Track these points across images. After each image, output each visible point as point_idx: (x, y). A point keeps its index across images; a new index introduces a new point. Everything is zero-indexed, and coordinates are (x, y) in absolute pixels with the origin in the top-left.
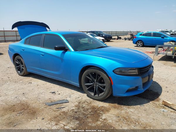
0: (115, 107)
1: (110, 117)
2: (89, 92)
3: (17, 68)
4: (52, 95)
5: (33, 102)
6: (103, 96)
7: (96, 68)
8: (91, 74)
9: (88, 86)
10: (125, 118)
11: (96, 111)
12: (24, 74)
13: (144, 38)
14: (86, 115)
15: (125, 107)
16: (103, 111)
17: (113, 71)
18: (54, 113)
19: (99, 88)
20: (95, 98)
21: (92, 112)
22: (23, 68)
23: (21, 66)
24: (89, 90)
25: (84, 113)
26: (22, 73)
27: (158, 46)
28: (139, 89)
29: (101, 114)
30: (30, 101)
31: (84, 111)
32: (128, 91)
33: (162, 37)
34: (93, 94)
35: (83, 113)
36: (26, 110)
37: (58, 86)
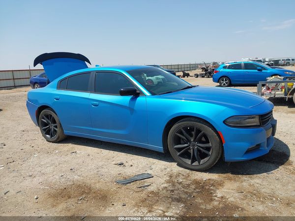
0: (230, 179)
1: (228, 193)
2: (182, 158)
3: (45, 130)
4: (121, 168)
5: (93, 181)
6: (208, 164)
7: (193, 119)
8: (185, 129)
9: (179, 150)
10: (252, 193)
11: (203, 187)
12: (58, 138)
13: (230, 73)
14: (189, 193)
15: (245, 177)
16: (213, 185)
17: (224, 122)
18: (137, 195)
19: (199, 150)
20: (193, 168)
21: (196, 188)
22: (57, 129)
23: (52, 126)
24: (182, 155)
25: (186, 190)
26: (55, 138)
27: (261, 83)
28: (262, 147)
29: (212, 190)
30: (89, 181)
31: (183, 188)
32: (248, 151)
33: (259, 70)
34: (189, 162)
35: (184, 191)
36: (88, 193)
37: (123, 153)
